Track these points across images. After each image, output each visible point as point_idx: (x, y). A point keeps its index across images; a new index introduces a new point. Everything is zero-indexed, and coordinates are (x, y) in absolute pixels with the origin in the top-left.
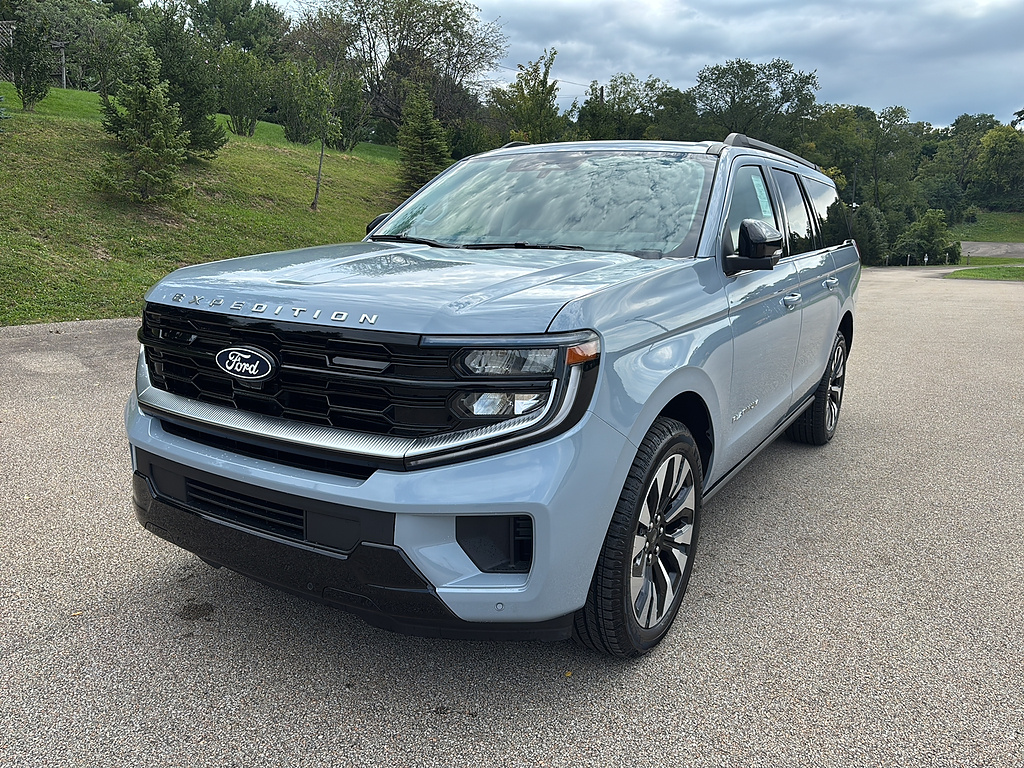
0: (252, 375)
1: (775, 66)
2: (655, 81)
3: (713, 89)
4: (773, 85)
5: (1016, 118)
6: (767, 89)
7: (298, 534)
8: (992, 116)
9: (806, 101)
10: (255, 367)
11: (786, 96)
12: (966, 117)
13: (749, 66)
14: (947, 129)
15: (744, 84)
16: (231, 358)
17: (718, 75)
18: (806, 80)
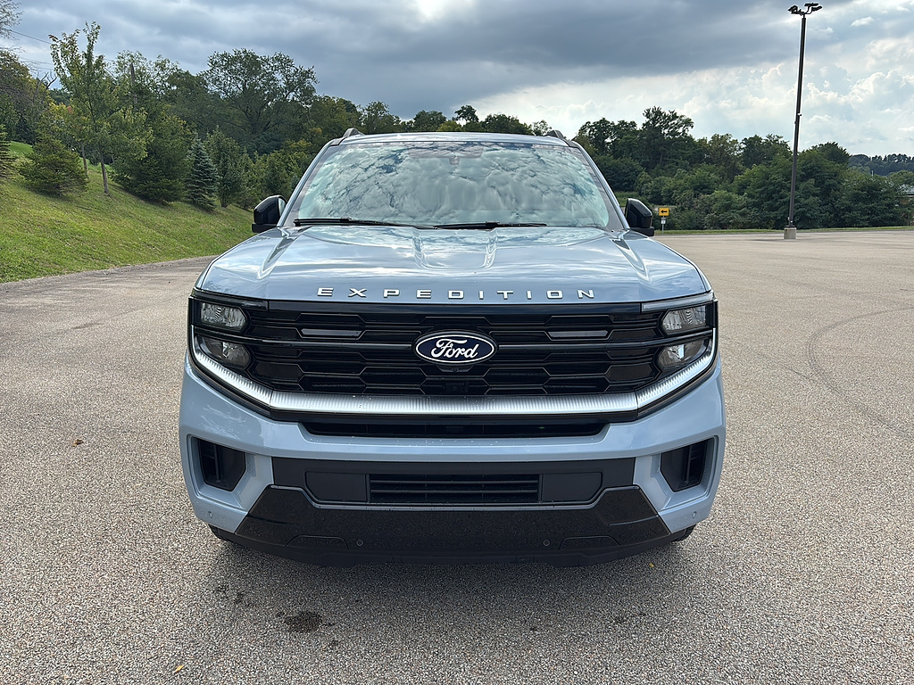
0: (470, 358)
1: (277, 59)
2: (165, 62)
3: (225, 74)
4: (278, 76)
5: (456, 115)
6: (273, 79)
7: (533, 498)
8: (441, 113)
9: (308, 92)
10: (473, 351)
11: (290, 87)
12: (423, 113)
13: (255, 57)
14: (411, 122)
15: (252, 73)
16: (438, 345)
17: (228, 62)
18: (306, 74)
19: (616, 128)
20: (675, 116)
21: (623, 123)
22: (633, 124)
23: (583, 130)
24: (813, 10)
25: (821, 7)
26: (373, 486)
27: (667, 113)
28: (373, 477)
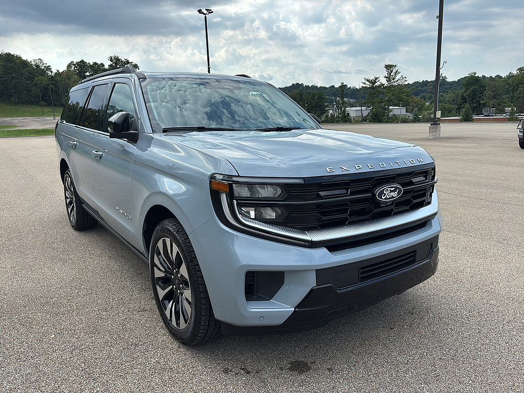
0: (395, 197)
7: (413, 262)
10: (396, 193)
16: (385, 192)
19: (91, 66)
20: (128, 62)
21: (95, 63)
22: (102, 65)
23: (69, 66)
24: (209, 13)
25: (212, 12)
26: (362, 273)
27: (123, 60)
28: (362, 268)
